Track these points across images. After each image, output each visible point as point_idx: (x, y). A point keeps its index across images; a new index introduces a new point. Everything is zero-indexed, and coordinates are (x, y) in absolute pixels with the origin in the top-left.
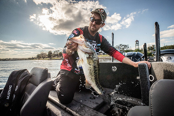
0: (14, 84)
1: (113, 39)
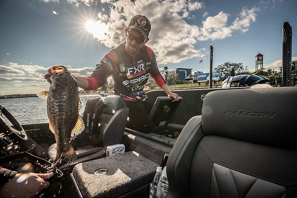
0: (91, 113)
1: (212, 55)
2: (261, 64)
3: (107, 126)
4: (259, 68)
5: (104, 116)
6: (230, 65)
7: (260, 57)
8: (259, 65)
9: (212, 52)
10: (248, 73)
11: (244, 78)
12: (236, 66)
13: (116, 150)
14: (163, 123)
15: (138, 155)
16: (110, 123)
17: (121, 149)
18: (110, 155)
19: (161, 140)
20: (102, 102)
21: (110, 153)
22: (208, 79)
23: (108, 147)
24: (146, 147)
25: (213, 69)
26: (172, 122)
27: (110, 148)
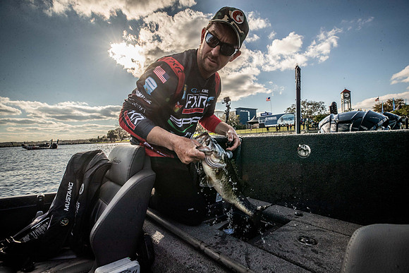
0: (78, 181)
1: (299, 81)
9: (299, 76)
11: (359, 115)
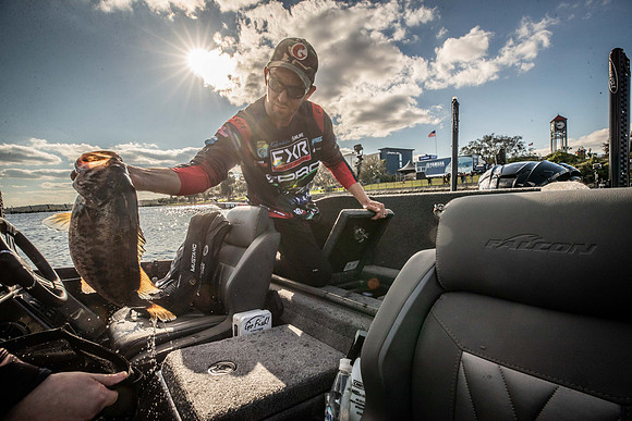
0: (200, 243)
1: (456, 120)
2: (562, 137)
3: (234, 271)
4: (559, 147)
5: (227, 249)
6: (496, 141)
7: (560, 124)
8: (559, 141)
9: (456, 114)
10: (534, 158)
11: (527, 168)
12: (509, 142)
13: (253, 322)
14: (352, 266)
15: (299, 332)
16: (239, 265)
17: (263, 320)
18: (240, 334)
19: (349, 301)
20: (222, 221)
21: (241, 330)
22: (449, 169)
23: (236, 316)
24: (318, 315)
25: (459, 149)
26: (372, 264)
27: (240, 318)
